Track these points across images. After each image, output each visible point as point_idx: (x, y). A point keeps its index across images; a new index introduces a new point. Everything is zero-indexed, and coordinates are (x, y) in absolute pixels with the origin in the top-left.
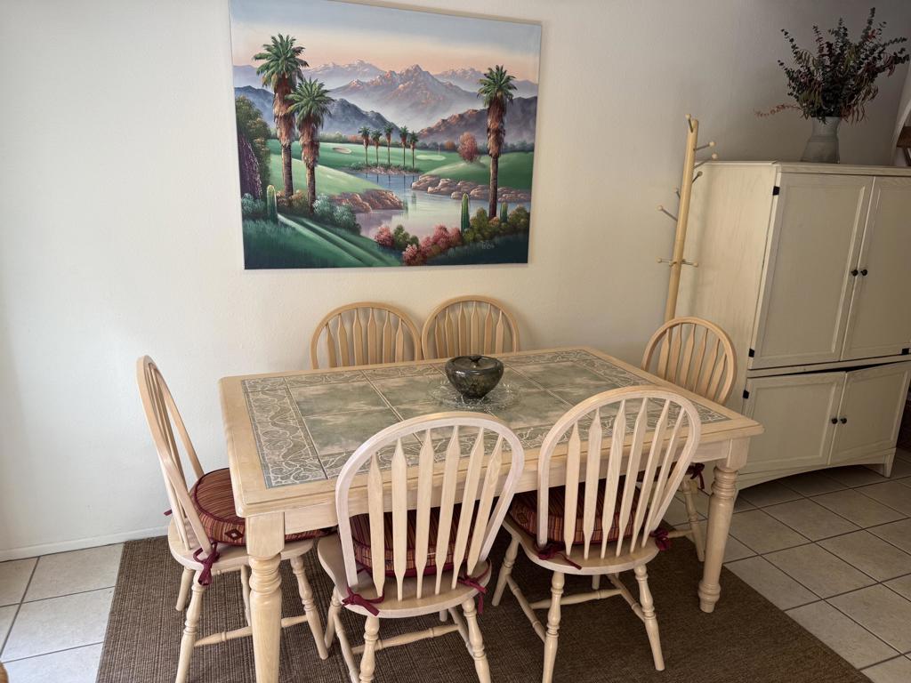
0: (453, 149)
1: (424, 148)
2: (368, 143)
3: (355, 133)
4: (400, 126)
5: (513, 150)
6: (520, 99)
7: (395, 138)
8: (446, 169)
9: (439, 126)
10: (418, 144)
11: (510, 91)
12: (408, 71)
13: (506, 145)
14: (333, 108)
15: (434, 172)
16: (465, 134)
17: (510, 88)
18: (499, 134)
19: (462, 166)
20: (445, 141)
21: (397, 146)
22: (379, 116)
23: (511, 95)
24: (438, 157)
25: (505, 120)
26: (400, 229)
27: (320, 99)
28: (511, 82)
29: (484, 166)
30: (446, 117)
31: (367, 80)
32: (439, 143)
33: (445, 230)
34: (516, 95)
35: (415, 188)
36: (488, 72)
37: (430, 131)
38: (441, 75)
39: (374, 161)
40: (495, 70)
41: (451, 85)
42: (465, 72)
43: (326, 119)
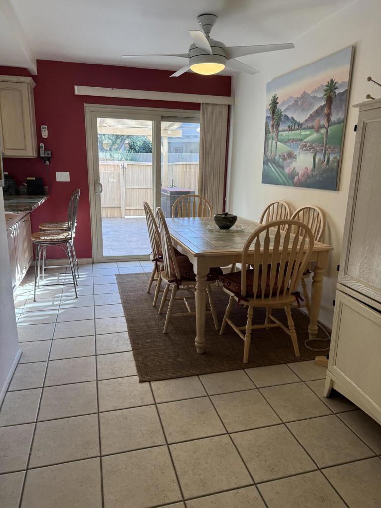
0: (312, 128)
1: (304, 129)
2: (289, 131)
3: (286, 128)
4: (298, 121)
5: (335, 123)
6: (339, 93)
7: (296, 127)
8: (309, 138)
9: (309, 118)
10: (302, 128)
11: (335, 91)
12: (302, 95)
13: (332, 121)
14: (283, 118)
15: (305, 140)
16: (317, 119)
17: (335, 89)
18: (329, 116)
19: (315, 135)
20: (310, 124)
21: (296, 130)
22: (293, 118)
23: (336, 93)
24: (308, 133)
25: (332, 108)
26: (294, 168)
27: (280, 115)
28: (336, 85)
29: (322, 134)
30: (311, 112)
31: (291, 104)
32: (308, 126)
33: (307, 169)
34: (337, 92)
35: (300, 149)
36: (327, 84)
37: (306, 120)
38: (311, 93)
39: (290, 138)
40: (330, 82)
41: (314, 96)
42: (319, 87)
43: (281, 123)
